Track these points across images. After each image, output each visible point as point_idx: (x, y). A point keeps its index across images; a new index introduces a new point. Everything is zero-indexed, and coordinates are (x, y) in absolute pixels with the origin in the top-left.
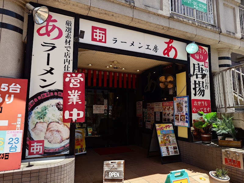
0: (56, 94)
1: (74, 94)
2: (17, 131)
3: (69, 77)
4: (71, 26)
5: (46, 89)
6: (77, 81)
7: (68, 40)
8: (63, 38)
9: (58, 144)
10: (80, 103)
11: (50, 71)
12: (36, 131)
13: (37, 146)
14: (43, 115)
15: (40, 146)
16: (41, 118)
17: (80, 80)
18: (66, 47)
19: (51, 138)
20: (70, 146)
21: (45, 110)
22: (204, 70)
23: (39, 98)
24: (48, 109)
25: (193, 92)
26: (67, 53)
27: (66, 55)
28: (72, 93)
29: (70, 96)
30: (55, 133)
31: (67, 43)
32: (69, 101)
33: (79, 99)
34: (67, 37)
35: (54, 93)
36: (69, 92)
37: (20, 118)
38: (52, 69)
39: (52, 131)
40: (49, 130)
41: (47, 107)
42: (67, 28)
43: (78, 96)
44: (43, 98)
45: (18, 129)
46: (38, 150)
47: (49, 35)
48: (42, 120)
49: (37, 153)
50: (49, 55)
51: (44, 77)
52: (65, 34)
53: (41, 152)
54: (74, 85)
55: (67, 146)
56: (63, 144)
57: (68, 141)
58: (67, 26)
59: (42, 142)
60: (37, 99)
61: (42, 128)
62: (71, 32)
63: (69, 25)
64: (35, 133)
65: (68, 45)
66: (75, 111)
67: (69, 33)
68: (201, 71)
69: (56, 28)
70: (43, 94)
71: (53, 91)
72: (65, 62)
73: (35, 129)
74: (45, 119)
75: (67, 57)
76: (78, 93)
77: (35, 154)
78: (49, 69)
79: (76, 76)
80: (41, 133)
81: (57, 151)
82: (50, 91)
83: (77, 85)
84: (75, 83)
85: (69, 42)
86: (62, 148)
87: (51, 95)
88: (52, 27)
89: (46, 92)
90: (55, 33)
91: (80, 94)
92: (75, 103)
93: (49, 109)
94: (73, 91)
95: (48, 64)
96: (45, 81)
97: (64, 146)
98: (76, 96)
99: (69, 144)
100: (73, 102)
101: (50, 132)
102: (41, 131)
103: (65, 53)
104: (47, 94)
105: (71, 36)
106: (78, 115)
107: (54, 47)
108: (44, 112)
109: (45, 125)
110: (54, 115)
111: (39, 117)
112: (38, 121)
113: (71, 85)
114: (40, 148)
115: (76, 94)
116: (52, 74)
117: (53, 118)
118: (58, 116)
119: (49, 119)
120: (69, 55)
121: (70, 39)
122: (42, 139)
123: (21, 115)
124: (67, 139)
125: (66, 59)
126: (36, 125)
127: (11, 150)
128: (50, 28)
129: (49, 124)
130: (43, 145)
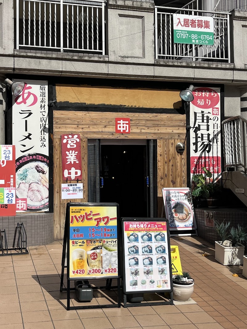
0: (34, 157)
1: (71, 155)
2: (11, 188)
3: (67, 139)
4: (45, 90)
5: (26, 154)
6: (74, 142)
7: (43, 105)
8: (38, 104)
9: (39, 202)
10: (77, 162)
11: (28, 137)
12: (20, 190)
13: (21, 203)
14: (25, 177)
15: (24, 203)
16: (23, 179)
17: (76, 141)
18: (41, 112)
19: (32, 197)
20: (49, 204)
21: (26, 172)
22: (210, 119)
23: (21, 161)
24: (28, 171)
25: (193, 147)
26: (43, 117)
27: (42, 119)
28: (70, 153)
29: (68, 156)
30: (36, 192)
31: (42, 108)
32: (68, 161)
33: (76, 158)
34: (42, 102)
35: (33, 157)
36: (67, 153)
37: (12, 178)
38: (30, 135)
39: (32, 190)
40: (31, 190)
41: (27, 170)
42: (41, 93)
43: (75, 156)
44: (24, 162)
45: (12, 187)
46: (22, 207)
47: (25, 103)
48: (24, 181)
49: (22, 209)
50: (26, 121)
51: (24, 143)
52: (39, 99)
53: (25, 208)
54: (71, 146)
55: (46, 204)
56: (43, 203)
57: (48, 200)
58: (42, 91)
59: (25, 200)
60: (19, 162)
61: (25, 188)
62: (45, 96)
63: (43, 89)
64: (19, 192)
65: (43, 110)
66: (73, 170)
67: (44, 98)
68: (205, 121)
69: (31, 95)
70: (24, 158)
71: (32, 155)
72: (41, 126)
73: (19, 188)
74: (26, 180)
75: (43, 121)
76: (75, 153)
77: (20, 210)
78: (27, 135)
79: (73, 137)
80: (24, 192)
81: (38, 208)
82: (29, 155)
83: (74, 146)
84: (72, 144)
85: (44, 106)
86: (42, 206)
87: (31, 159)
88: (28, 94)
89: (26, 156)
90: (31, 99)
91: (77, 154)
92: (72, 163)
93: (30, 171)
94: (71, 151)
95: (26, 130)
96: (24, 146)
97: (44, 204)
98: (73, 156)
99: (48, 203)
100: (71, 162)
101: (32, 192)
102: (24, 190)
103: (41, 118)
104: (27, 158)
105: (45, 101)
106: (76, 173)
107: (30, 114)
108: (25, 174)
109: (27, 185)
110: (34, 176)
111: (21, 178)
112: (21, 182)
113: (69, 146)
114: (24, 205)
115: (73, 155)
116: (30, 139)
117: (33, 179)
118: (38, 177)
119: (30, 180)
120: (44, 120)
121: (45, 104)
122: (25, 197)
123: (13, 176)
124: (47, 198)
125: (42, 124)
126: (20, 186)
127: (9, 202)
128: (26, 96)
129: (30, 184)
130: (26, 203)
